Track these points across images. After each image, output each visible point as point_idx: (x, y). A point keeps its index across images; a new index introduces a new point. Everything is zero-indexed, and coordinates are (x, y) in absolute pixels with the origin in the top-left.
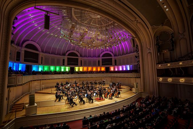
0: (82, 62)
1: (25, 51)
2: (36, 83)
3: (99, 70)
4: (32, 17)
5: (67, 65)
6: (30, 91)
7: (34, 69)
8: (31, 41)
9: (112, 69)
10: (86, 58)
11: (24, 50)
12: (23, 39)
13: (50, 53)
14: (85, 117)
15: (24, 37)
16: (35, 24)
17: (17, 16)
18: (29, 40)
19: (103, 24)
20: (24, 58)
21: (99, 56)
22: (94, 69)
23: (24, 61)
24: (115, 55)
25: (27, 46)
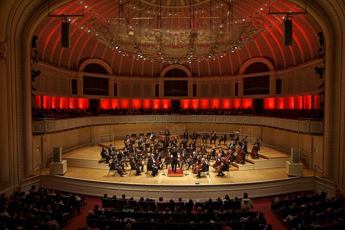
0: (197, 88)
1: (84, 77)
2: (101, 129)
3: (237, 105)
4: (74, 21)
5: (163, 95)
6: (93, 141)
7: (104, 105)
8: (93, 58)
9: (271, 104)
10: (206, 79)
11: (82, 76)
12: (79, 58)
13: (130, 76)
14: (106, 196)
15: (80, 55)
16: (87, 31)
17: (36, 35)
18: (89, 58)
19: (183, 4)
20: (84, 88)
21: (236, 73)
22: (227, 105)
23: (84, 94)
24: (278, 68)
25: (87, 69)
